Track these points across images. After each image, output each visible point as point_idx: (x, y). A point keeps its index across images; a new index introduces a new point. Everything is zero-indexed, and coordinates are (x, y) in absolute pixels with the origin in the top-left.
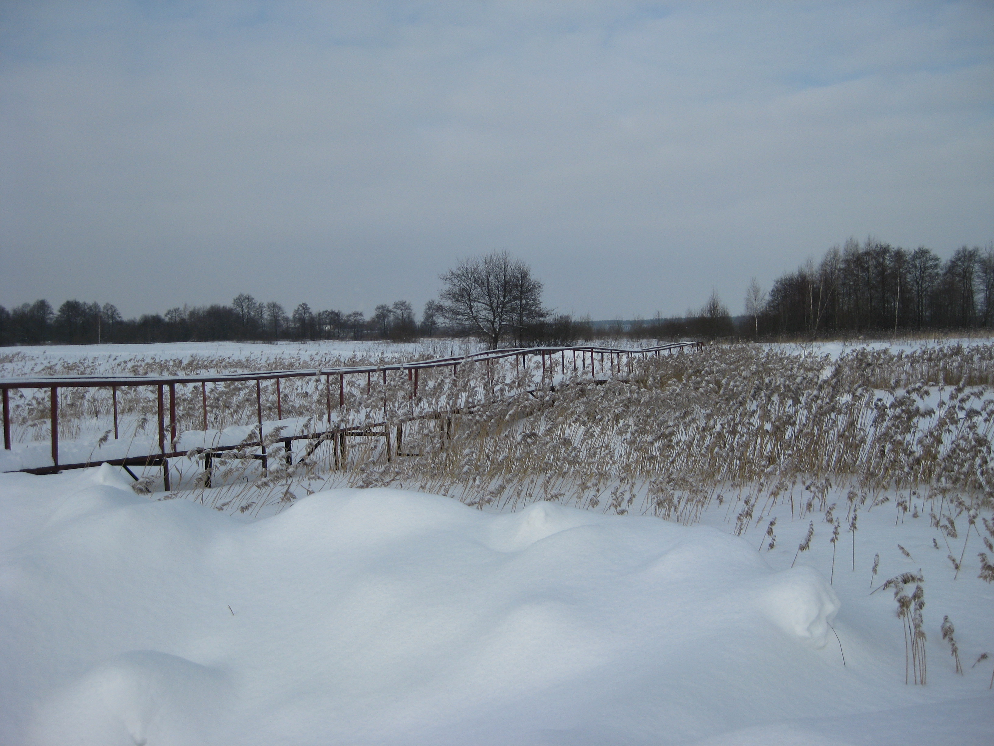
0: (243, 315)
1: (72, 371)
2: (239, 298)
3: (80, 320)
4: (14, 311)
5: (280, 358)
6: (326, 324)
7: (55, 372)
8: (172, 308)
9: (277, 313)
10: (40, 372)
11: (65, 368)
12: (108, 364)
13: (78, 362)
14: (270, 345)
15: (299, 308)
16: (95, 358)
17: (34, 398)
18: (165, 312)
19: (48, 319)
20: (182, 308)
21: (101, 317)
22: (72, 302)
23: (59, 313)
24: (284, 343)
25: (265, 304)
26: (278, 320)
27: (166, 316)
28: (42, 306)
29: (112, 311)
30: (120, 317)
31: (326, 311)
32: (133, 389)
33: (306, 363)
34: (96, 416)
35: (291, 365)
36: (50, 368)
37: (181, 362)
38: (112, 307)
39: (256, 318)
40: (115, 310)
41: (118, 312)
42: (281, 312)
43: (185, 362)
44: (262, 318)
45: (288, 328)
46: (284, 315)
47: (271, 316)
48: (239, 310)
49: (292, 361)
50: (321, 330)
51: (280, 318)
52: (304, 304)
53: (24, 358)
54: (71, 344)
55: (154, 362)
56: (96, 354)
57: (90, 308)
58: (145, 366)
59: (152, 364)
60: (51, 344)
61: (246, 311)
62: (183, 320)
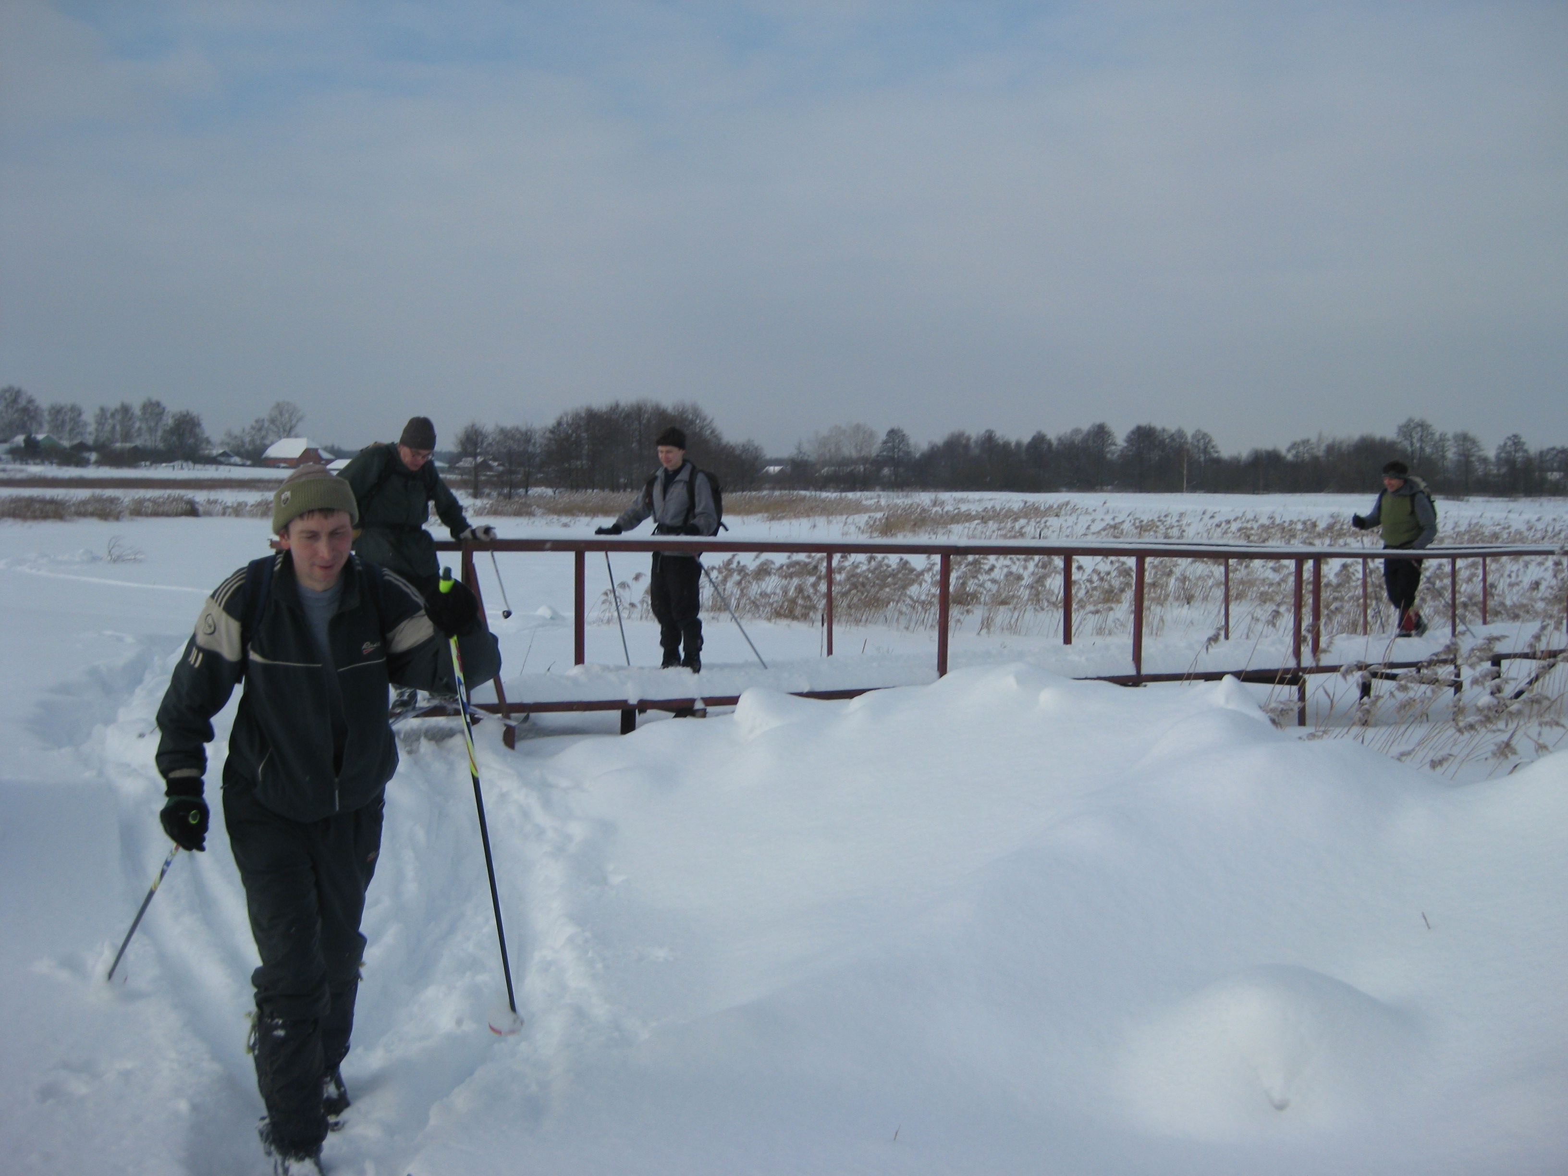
0: (1412, 452)
1: (1147, 533)
2: (1407, 425)
3: (1155, 455)
4: (1060, 439)
5: (1477, 524)
6: (1553, 470)
7: (1122, 533)
8: (1298, 438)
9: (1469, 450)
10: (1099, 532)
11: (1136, 528)
12: (1202, 524)
13: (1156, 520)
14: (1458, 503)
15: (1505, 444)
16: (1181, 515)
17: (1094, 571)
18: (1288, 444)
19: (1108, 452)
20: (1314, 440)
21: (1188, 451)
22: (1145, 427)
23: (1125, 445)
24: (1479, 499)
25: (1450, 435)
26: (1471, 462)
27: (1289, 450)
28: (1101, 432)
29: (1204, 441)
30: (1217, 452)
31: (1553, 449)
32: (1244, 564)
33: (1521, 533)
34: (1188, 603)
35: (1495, 536)
36: (1115, 527)
37: (1314, 525)
38: (1205, 435)
39: (1434, 457)
40: (1210, 441)
41: (1214, 443)
42: (1476, 449)
43: (1322, 526)
44: (1443, 457)
45: (1486, 475)
46: (1481, 453)
47: (1460, 455)
48: (1406, 443)
49: (1497, 529)
50: (1544, 480)
51: (1473, 459)
52: (1515, 436)
53: (1074, 510)
54: (1141, 492)
55: (1273, 523)
56: (1182, 508)
57: (1172, 437)
58: (1258, 529)
59: (1268, 527)
60: (1112, 491)
61: (1418, 445)
62: (1316, 459)
